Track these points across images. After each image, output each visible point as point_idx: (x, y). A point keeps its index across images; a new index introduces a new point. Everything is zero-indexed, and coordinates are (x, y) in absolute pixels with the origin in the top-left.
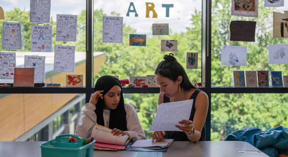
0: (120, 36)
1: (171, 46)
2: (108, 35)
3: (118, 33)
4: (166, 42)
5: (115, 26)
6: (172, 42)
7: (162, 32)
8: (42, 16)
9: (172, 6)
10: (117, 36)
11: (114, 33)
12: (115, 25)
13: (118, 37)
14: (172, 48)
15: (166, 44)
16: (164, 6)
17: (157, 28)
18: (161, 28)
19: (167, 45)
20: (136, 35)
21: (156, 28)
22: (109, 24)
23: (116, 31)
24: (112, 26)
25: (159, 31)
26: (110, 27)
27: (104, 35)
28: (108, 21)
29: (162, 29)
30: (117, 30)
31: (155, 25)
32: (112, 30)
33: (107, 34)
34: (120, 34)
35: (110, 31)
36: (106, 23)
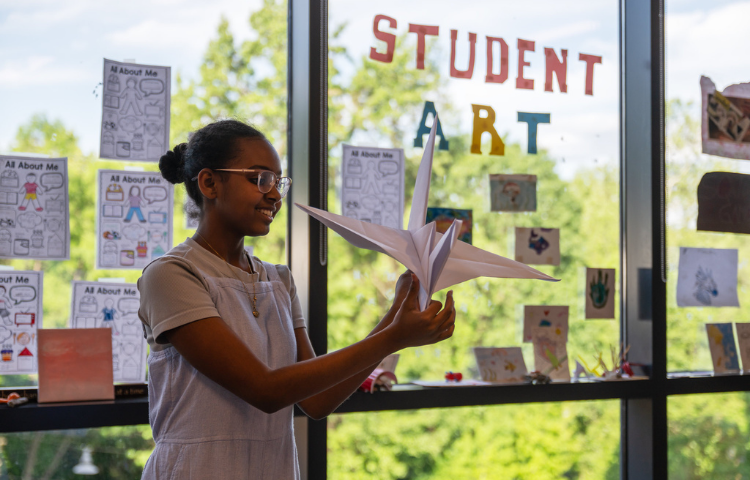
0: (396, 214)
1: (543, 246)
2: (357, 210)
3: (390, 201)
4: (528, 235)
5: (379, 179)
6: (546, 236)
7: (517, 202)
8: (138, 136)
9: (545, 118)
10: (384, 214)
11: (377, 202)
12: (381, 175)
13: (387, 217)
14: (546, 253)
15: (530, 240)
16: (522, 117)
17: (505, 187)
18: (516, 188)
19: (533, 245)
20: (444, 210)
21: (500, 188)
22: (361, 173)
23: (382, 196)
24: (372, 178)
25: (510, 198)
26: (364, 182)
27: (346, 210)
28: (359, 161)
29: (517, 193)
30: (385, 194)
31: (497, 178)
32: (371, 191)
33: (356, 204)
34: (394, 206)
35: (362, 195)
36: (352, 169)
